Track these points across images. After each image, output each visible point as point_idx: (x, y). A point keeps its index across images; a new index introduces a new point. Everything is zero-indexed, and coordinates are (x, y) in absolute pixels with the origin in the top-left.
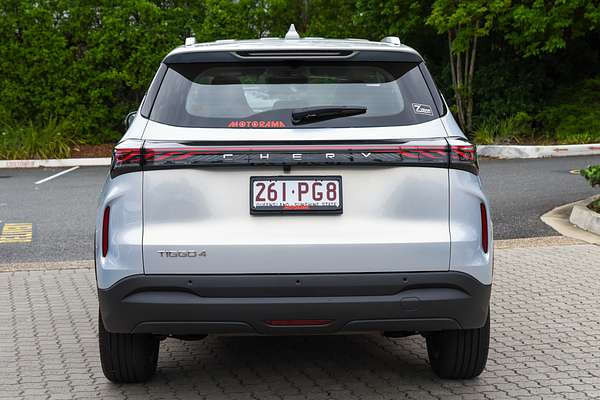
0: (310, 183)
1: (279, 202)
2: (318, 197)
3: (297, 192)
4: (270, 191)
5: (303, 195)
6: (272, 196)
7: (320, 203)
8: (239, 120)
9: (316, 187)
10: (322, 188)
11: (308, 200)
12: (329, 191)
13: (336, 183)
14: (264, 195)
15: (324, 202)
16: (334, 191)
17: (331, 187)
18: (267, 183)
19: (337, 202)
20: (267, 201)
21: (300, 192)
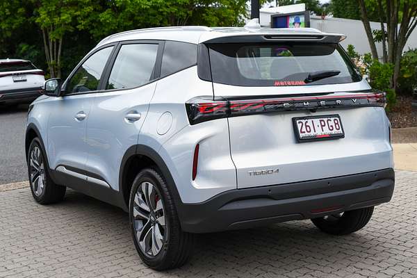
0: (325, 120)
1: (312, 133)
2: (331, 128)
3: (320, 126)
4: (306, 126)
5: (324, 128)
6: (308, 130)
7: (333, 132)
8: (279, 81)
9: (329, 122)
10: (332, 123)
11: (327, 131)
12: (336, 124)
13: (337, 118)
14: (304, 130)
15: (335, 131)
16: (337, 123)
17: (336, 122)
18: (304, 121)
19: (340, 131)
20: (306, 133)
21: (322, 126)
